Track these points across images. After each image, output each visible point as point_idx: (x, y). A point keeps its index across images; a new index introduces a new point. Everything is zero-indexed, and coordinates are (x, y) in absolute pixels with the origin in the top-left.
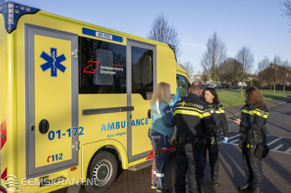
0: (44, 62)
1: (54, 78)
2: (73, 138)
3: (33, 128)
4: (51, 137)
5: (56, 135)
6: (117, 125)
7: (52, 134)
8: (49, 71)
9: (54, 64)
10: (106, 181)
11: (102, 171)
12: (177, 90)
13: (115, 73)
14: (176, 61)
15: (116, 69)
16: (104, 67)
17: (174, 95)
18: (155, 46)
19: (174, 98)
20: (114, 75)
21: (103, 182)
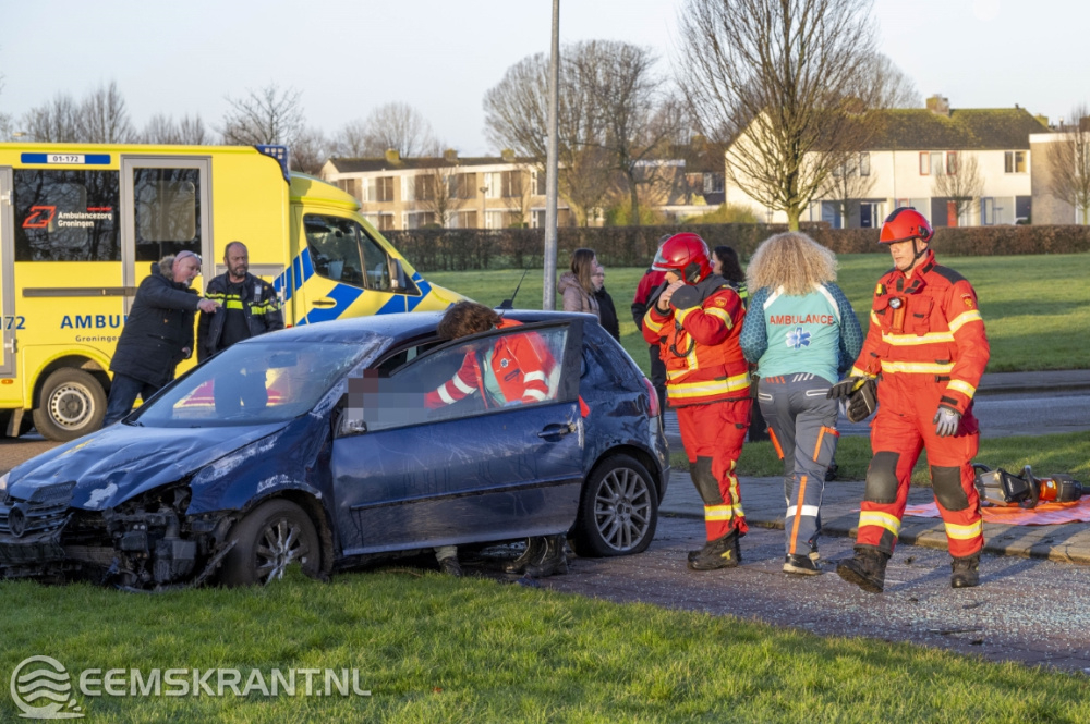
2: (6, 333)
6: (98, 321)
10: (77, 422)
11: (68, 404)
12: (304, 253)
13: (91, 224)
14: (286, 184)
15: (94, 216)
16: (67, 215)
17: (280, 266)
18: (207, 158)
19: (279, 274)
20: (89, 228)
21: (72, 424)
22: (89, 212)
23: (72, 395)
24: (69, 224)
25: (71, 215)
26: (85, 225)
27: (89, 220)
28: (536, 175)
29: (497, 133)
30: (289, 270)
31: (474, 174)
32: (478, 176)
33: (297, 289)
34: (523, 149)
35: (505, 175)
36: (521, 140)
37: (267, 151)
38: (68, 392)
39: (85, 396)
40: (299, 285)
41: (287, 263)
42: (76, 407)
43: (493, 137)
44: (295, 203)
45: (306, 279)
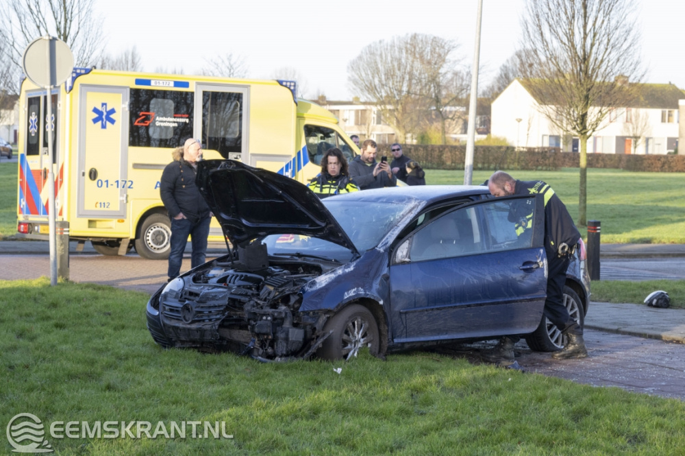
0: (96, 116)
1: (104, 130)
2: (121, 190)
3: (84, 174)
4: (100, 185)
5: (105, 184)
7: (100, 182)
8: (99, 123)
9: (104, 117)
10: (161, 248)
11: (157, 236)
12: (304, 149)
13: (176, 125)
14: (295, 105)
15: (179, 120)
16: (161, 119)
17: (290, 156)
18: (247, 87)
19: (288, 161)
20: (174, 127)
21: (158, 249)
22: (175, 117)
23: (159, 231)
24: (162, 124)
25: (164, 119)
26: (172, 125)
27: (174, 122)
28: (376, 112)
29: (354, 86)
30: (294, 159)
31: (338, 110)
32: (341, 112)
33: (298, 170)
34: (369, 96)
35: (357, 111)
36: (368, 91)
37: (284, 84)
38: (157, 229)
39: (167, 232)
40: (299, 168)
41: (294, 155)
42: (162, 238)
43: (351, 89)
44: (300, 117)
45: (304, 165)
